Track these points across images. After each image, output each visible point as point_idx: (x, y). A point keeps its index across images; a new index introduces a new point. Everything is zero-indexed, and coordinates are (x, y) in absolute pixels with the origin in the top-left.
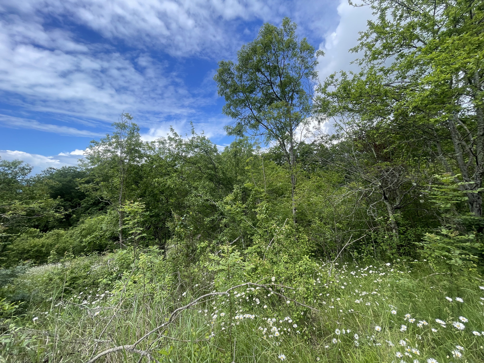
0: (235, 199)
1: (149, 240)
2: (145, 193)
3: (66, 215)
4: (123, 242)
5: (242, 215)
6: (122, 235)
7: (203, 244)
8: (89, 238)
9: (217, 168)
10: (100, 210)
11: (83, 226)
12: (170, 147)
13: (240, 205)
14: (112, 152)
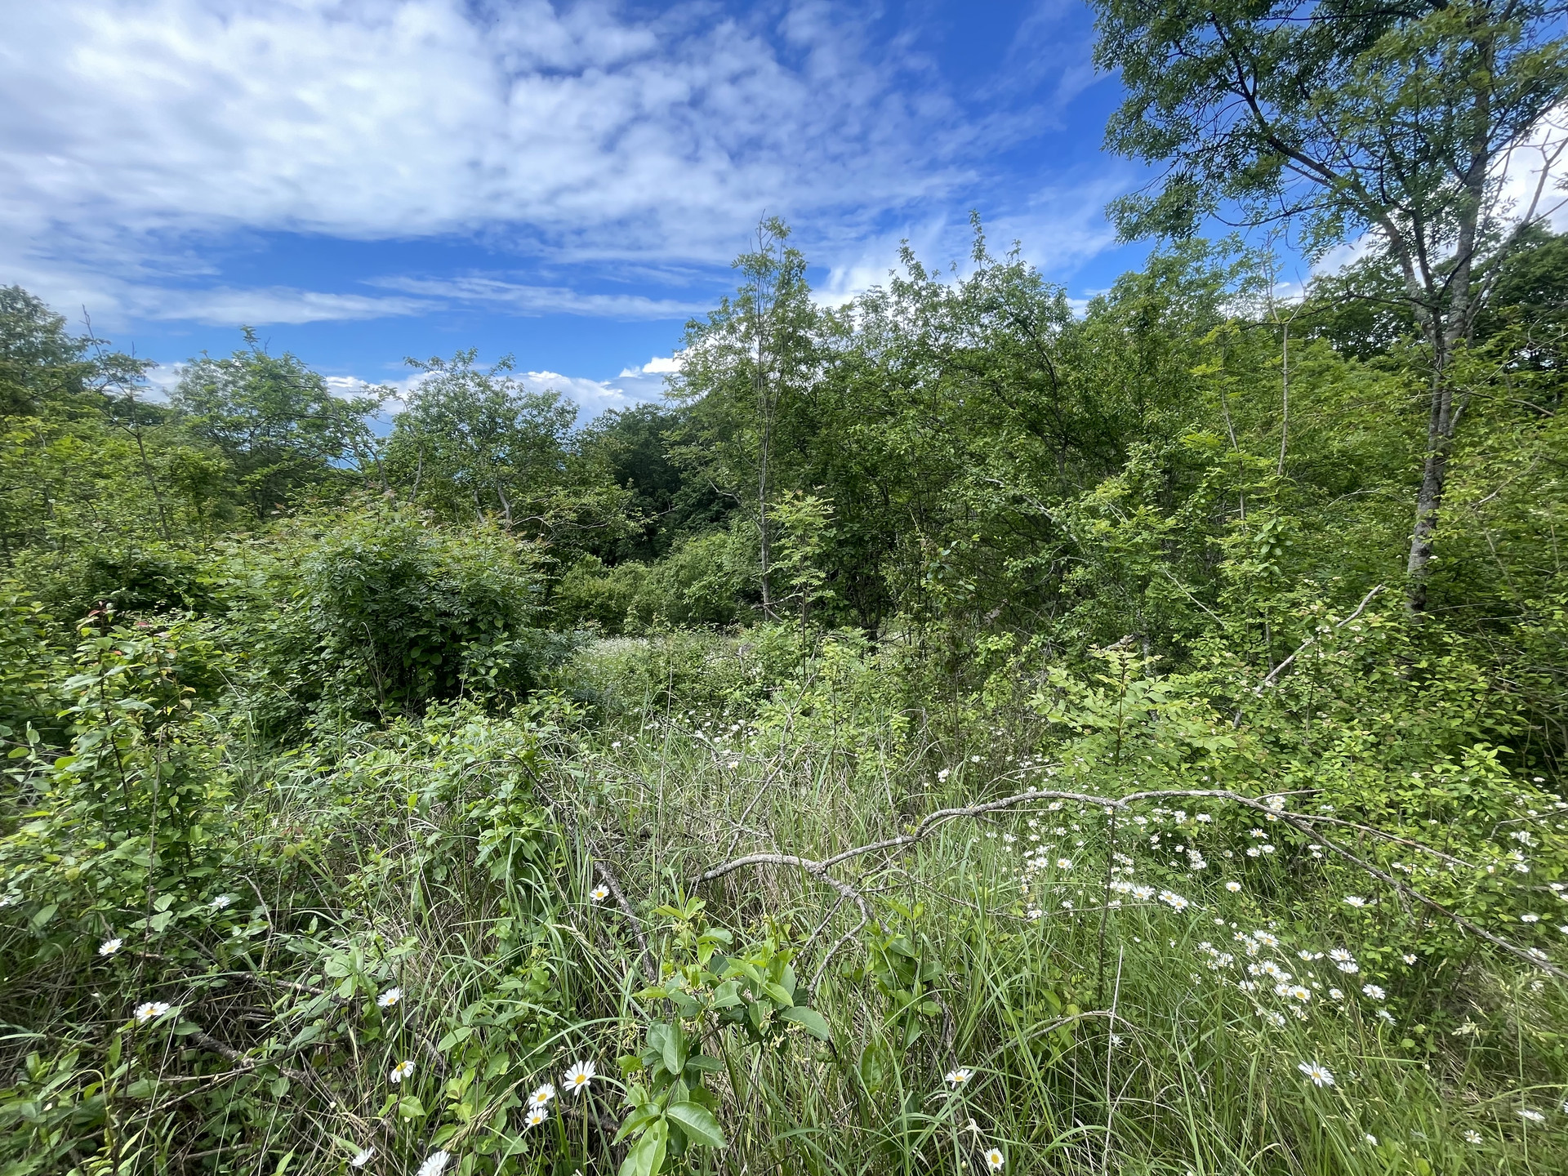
0: (1131, 496)
1: (834, 608)
2: (824, 472)
3: (646, 526)
4: (771, 607)
5: (1154, 559)
6: (768, 590)
7: (995, 643)
8: (695, 588)
9: (1061, 384)
10: (712, 521)
11: (683, 558)
12: (899, 318)
13: (1152, 520)
14: (738, 352)
